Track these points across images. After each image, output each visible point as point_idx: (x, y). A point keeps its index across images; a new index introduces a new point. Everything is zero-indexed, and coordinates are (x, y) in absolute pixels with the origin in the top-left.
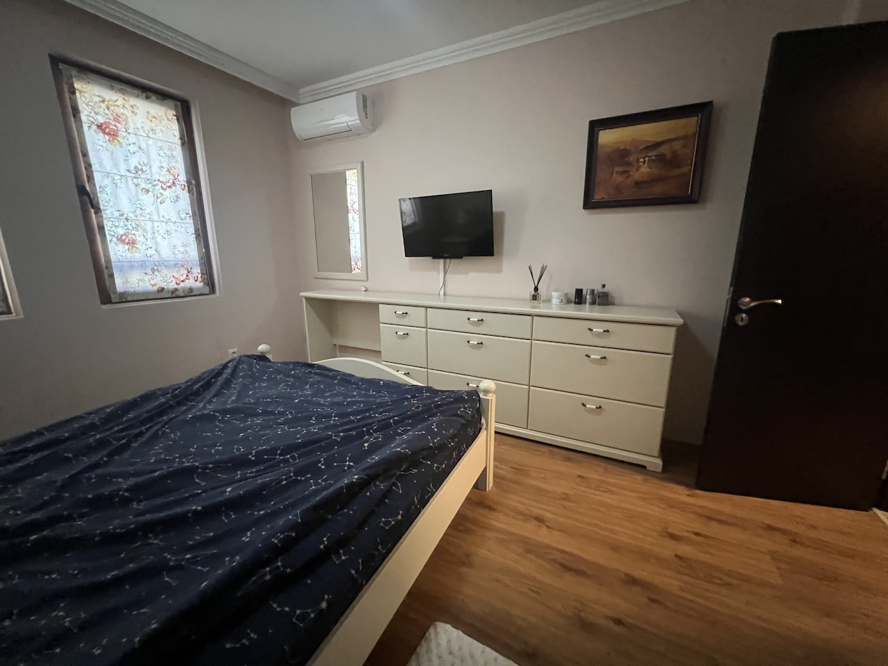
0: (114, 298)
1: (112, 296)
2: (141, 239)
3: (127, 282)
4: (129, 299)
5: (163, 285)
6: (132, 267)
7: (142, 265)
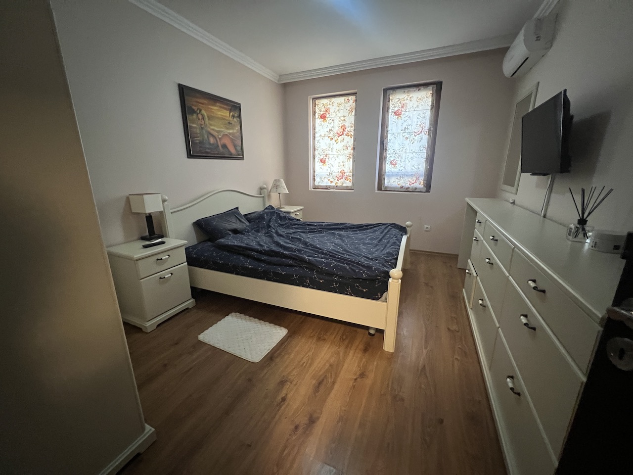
0: (383, 189)
1: (383, 187)
2: (399, 162)
3: (389, 182)
4: (388, 190)
5: (403, 185)
6: (392, 175)
7: (397, 174)
